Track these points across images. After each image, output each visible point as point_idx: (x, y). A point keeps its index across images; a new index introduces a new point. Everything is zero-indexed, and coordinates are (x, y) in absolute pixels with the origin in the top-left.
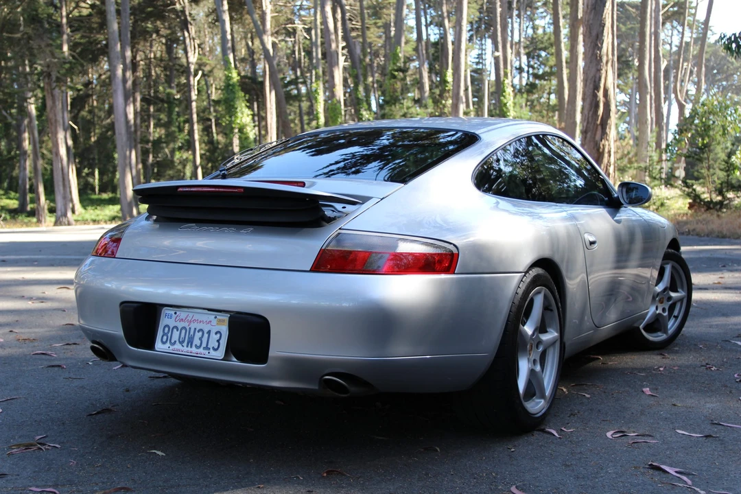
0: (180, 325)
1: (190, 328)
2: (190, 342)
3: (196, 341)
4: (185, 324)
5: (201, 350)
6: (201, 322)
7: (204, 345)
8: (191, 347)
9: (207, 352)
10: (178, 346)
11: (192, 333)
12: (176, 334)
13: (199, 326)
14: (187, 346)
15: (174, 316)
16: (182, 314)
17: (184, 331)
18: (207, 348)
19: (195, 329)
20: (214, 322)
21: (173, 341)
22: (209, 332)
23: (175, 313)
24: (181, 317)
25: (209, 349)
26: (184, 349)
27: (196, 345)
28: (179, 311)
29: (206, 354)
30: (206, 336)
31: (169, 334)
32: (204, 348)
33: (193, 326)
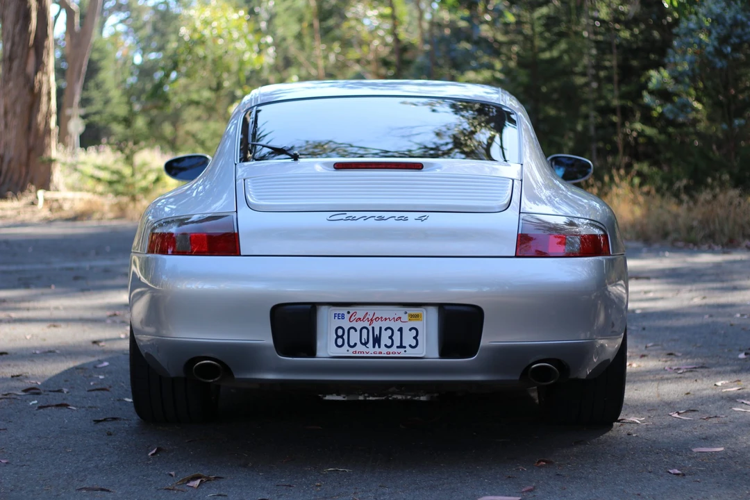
0: (358, 325)
1: (373, 328)
2: (377, 341)
3: (385, 340)
4: (366, 324)
5: (394, 349)
6: (386, 319)
7: (397, 343)
8: (379, 347)
9: (402, 350)
10: (360, 348)
11: (377, 332)
12: (355, 337)
13: (384, 325)
14: (374, 347)
15: (347, 316)
16: (361, 312)
17: (365, 331)
18: (401, 346)
19: (381, 328)
20: (405, 318)
21: (352, 344)
22: (401, 330)
23: (349, 313)
24: (357, 317)
25: (405, 347)
26: (371, 350)
27: (386, 346)
28: (352, 310)
29: (401, 352)
30: (397, 334)
31: (345, 337)
32: (398, 347)
33: (377, 325)
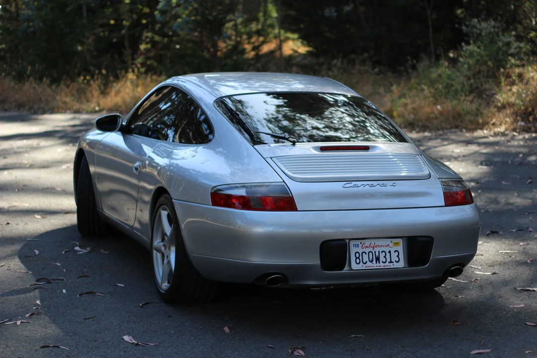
0: (367, 250)
1: (375, 252)
2: (378, 259)
3: (382, 259)
4: (371, 249)
5: (387, 264)
6: (381, 246)
7: (389, 260)
8: (379, 263)
9: (391, 264)
10: (369, 264)
11: (377, 254)
12: (366, 258)
13: (381, 249)
14: (376, 263)
15: (360, 245)
16: (367, 243)
17: (371, 254)
18: (391, 262)
19: (379, 251)
20: (391, 244)
21: (365, 262)
22: (390, 252)
23: (361, 243)
24: (366, 245)
25: (393, 262)
26: (375, 265)
27: (383, 262)
28: (363, 241)
29: (392, 266)
30: (388, 254)
31: (361, 258)
32: (389, 262)
33: (377, 250)
